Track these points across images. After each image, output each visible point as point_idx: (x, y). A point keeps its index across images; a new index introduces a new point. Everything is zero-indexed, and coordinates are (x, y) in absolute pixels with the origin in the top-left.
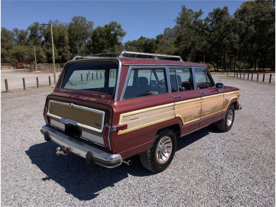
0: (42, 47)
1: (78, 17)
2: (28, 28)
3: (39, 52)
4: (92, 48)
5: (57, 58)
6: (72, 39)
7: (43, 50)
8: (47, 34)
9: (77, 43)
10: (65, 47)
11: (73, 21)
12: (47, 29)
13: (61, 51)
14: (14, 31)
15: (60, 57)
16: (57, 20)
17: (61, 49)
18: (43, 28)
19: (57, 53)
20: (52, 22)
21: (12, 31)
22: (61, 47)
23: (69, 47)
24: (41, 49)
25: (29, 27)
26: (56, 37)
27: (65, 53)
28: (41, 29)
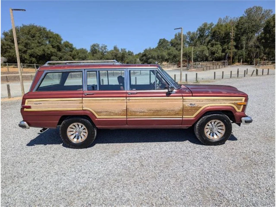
0: (207, 46)
1: (252, 8)
2: (198, 30)
3: (204, 51)
4: (263, 41)
5: (220, 56)
6: (239, 34)
7: (207, 49)
8: (214, 32)
9: (244, 38)
10: (230, 44)
11: (246, 14)
12: (214, 28)
13: (225, 48)
14: (187, 34)
15: (224, 54)
16: (226, 17)
17: (225, 46)
18: (211, 27)
19: (221, 50)
20: (221, 19)
21: (186, 35)
22: (226, 44)
23: (234, 43)
24: (206, 48)
25: (198, 28)
26: (222, 34)
27: (229, 50)
28: (209, 29)
